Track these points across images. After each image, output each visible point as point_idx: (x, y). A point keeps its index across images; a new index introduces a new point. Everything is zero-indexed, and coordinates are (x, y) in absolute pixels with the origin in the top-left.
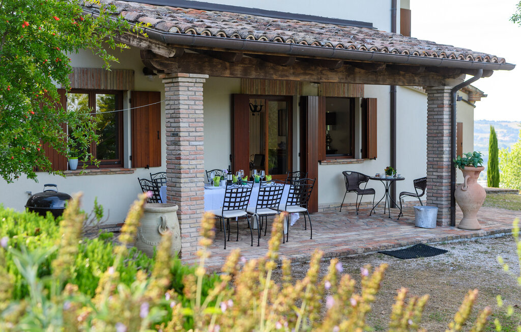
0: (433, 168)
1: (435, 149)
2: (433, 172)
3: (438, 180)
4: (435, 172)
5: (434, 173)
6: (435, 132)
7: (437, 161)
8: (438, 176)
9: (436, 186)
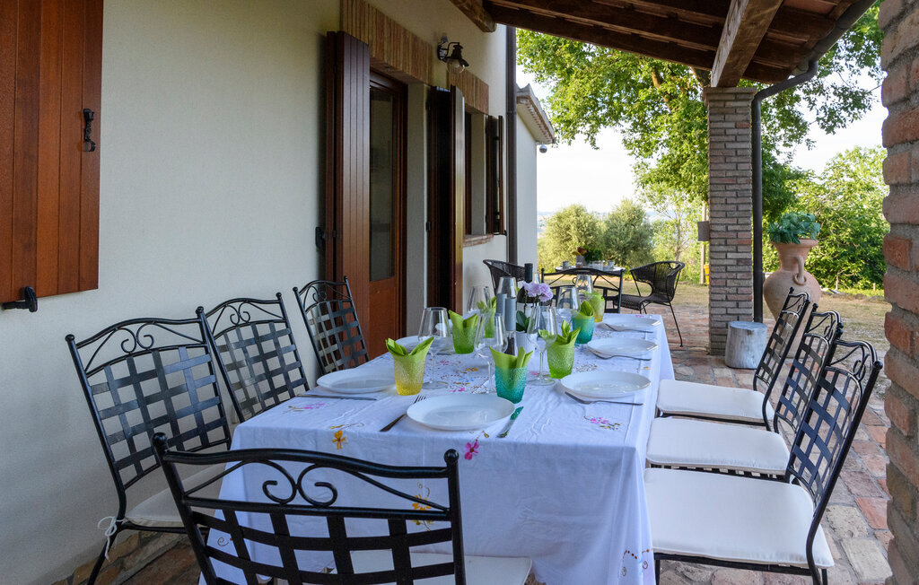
0: (726, 245)
1: (730, 207)
2: (728, 252)
3: (741, 268)
4: (731, 252)
5: (729, 255)
6: (730, 174)
7: (735, 231)
8: (738, 260)
9: (734, 279)
